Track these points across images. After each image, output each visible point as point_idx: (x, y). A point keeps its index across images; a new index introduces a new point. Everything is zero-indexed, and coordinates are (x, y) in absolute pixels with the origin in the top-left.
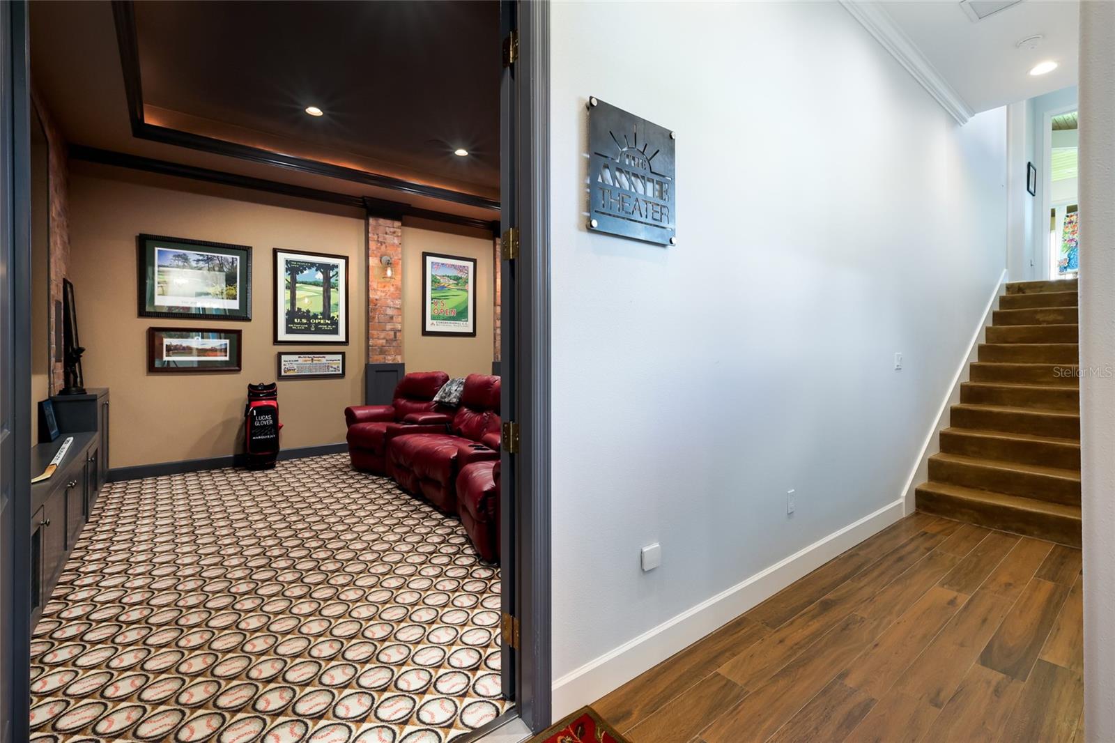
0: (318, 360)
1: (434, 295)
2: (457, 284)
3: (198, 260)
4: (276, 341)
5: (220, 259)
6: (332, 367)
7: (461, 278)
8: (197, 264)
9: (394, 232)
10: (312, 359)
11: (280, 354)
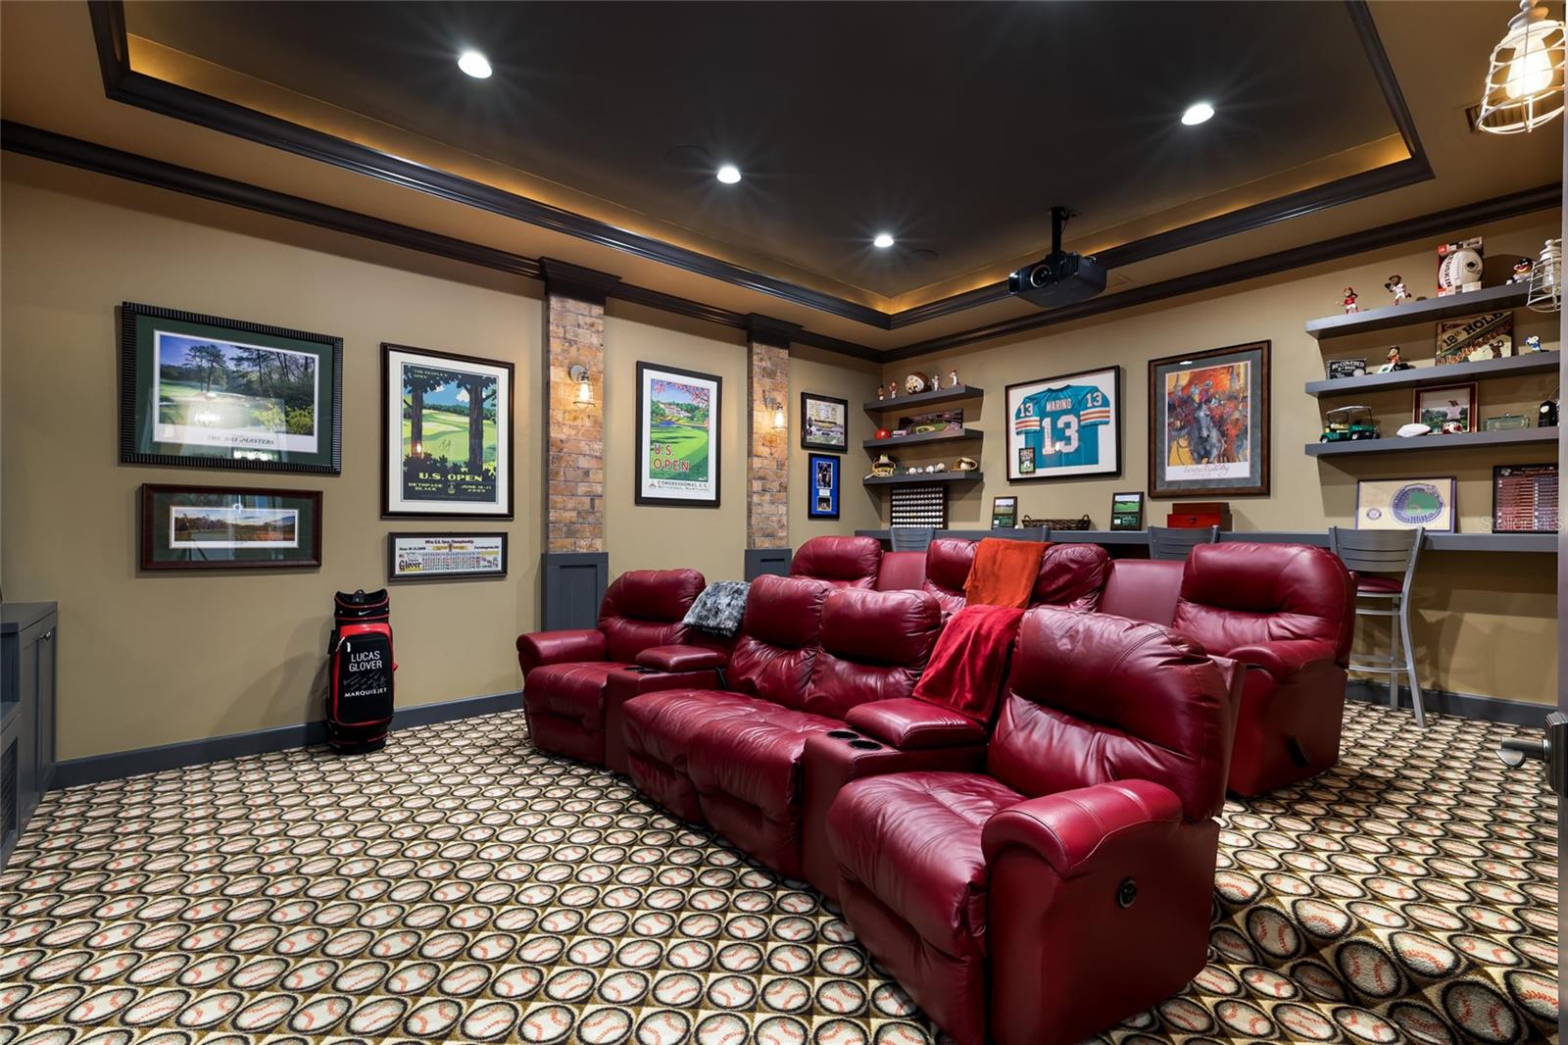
0: (462, 548)
1: (656, 436)
2: (692, 419)
3: (240, 360)
4: (385, 513)
5: (282, 358)
6: (484, 560)
7: (697, 408)
8: (236, 365)
9: (592, 325)
10: (450, 547)
11: (392, 537)
